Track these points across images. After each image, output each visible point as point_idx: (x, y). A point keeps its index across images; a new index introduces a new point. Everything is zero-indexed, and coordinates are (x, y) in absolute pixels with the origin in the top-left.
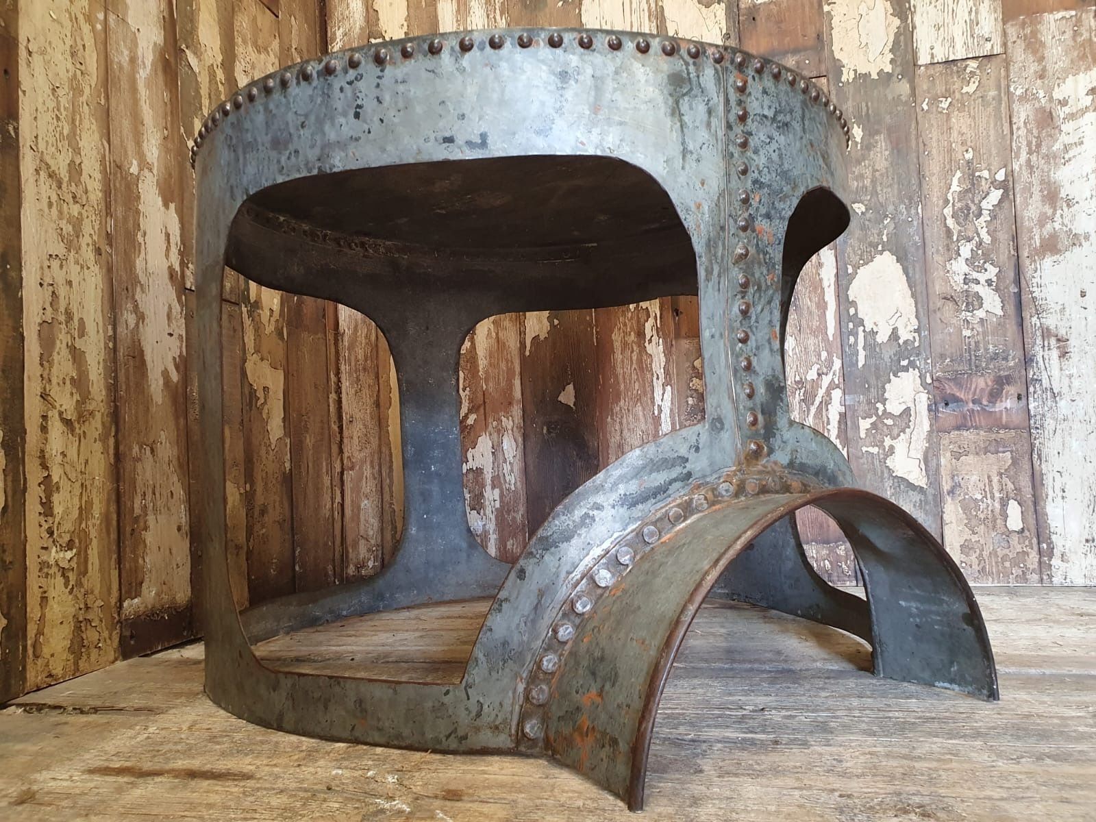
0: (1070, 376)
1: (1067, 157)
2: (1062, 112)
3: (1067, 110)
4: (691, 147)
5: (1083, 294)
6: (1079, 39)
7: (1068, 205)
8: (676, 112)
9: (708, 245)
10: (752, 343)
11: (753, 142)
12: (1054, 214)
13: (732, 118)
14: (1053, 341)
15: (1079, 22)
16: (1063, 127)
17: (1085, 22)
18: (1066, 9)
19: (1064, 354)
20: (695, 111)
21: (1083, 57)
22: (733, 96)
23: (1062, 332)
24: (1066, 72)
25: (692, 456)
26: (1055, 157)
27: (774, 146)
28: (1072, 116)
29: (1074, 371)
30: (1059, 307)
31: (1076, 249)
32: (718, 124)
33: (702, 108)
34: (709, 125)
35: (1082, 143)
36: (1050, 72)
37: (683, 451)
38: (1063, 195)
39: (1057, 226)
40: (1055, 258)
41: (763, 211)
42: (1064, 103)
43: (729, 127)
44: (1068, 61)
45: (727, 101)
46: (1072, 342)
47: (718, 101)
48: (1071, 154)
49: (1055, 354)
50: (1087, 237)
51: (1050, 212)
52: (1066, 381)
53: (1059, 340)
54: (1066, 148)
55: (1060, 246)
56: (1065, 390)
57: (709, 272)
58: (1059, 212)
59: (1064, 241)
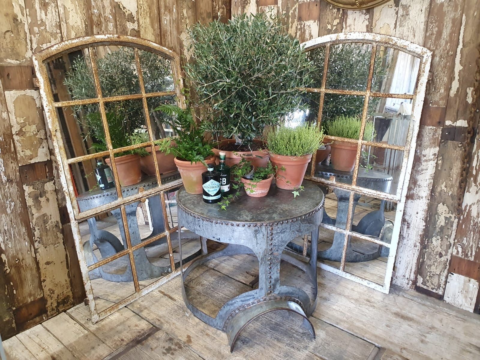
0: (409, 234)
1: (422, 172)
2: (423, 159)
3: (425, 158)
4: (258, 242)
5: (417, 213)
6: (435, 137)
7: (419, 187)
8: (256, 237)
9: (261, 259)
10: (272, 273)
11: (273, 239)
12: (414, 188)
13: (269, 235)
14: (406, 223)
15: (436, 131)
16: (423, 163)
17: (438, 132)
18: (433, 126)
19: (408, 228)
20: (260, 236)
21: (434, 143)
22: (269, 232)
23: (409, 222)
24: (428, 146)
25: (255, 294)
26: (418, 172)
27: (280, 237)
28: (426, 161)
29: (410, 233)
30: (410, 215)
31: (418, 200)
32: (265, 237)
33: (261, 235)
34: (263, 238)
35: (427, 170)
36: (423, 145)
37: (253, 294)
38: (418, 183)
39: (414, 192)
40: (412, 201)
41: (276, 250)
42: (425, 156)
43: (268, 237)
44: (429, 143)
45: (268, 233)
46: (411, 225)
47: (265, 233)
48: (423, 172)
49: (406, 227)
50: (422, 198)
51: (413, 187)
52: (407, 235)
53: (408, 223)
54: (422, 170)
55: (414, 198)
56: (406, 237)
57: (261, 264)
58: (416, 188)
59: (416, 197)
